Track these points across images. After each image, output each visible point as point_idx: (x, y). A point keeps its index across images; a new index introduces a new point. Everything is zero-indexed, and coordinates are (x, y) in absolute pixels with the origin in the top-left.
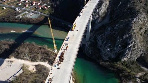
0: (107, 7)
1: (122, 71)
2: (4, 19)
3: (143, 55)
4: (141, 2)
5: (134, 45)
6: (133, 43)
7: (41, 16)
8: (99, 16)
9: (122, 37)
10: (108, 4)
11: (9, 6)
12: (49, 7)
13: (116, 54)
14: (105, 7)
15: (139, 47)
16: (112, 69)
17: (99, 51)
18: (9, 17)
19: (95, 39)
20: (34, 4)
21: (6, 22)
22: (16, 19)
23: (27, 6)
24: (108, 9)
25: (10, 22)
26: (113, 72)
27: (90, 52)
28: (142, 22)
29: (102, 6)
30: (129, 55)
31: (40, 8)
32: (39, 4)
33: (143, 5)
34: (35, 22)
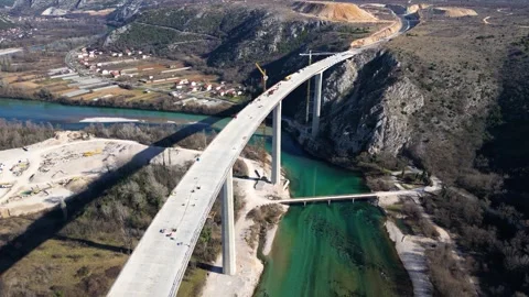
0: (354, 80)
1: (370, 169)
2: (151, 105)
3: (407, 146)
4: (412, 71)
5: (387, 124)
6: (385, 119)
7: (224, 104)
8: (339, 94)
9: (369, 112)
10: (356, 74)
11: (156, 89)
12: (240, 93)
13: (360, 142)
14: (350, 79)
15: (399, 128)
16: (353, 168)
17: (333, 144)
18: (161, 103)
19: (328, 128)
20: (209, 88)
21: (155, 110)
22: (174, 106)
23: (195, 89)
24: (355, 83)
25: (162, 110)
26: (354, 172)
27: (316, 147)
28: (407, 95)
29: (344, 77)
30: (380, 141)
31: (222, 94)
32: (218, 88)
33: (416, 75)
34: (212, 113)
